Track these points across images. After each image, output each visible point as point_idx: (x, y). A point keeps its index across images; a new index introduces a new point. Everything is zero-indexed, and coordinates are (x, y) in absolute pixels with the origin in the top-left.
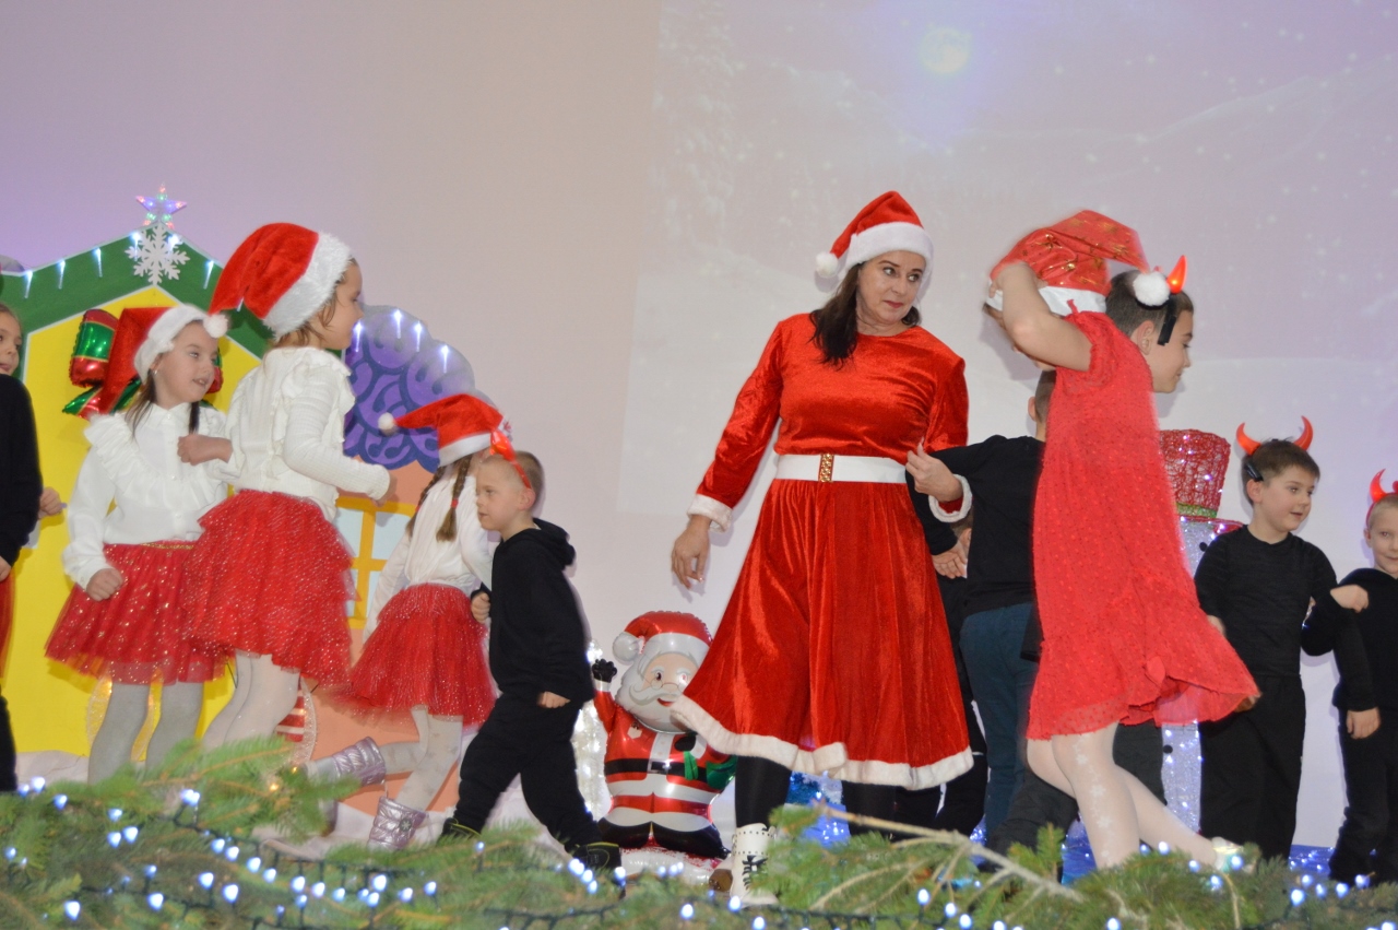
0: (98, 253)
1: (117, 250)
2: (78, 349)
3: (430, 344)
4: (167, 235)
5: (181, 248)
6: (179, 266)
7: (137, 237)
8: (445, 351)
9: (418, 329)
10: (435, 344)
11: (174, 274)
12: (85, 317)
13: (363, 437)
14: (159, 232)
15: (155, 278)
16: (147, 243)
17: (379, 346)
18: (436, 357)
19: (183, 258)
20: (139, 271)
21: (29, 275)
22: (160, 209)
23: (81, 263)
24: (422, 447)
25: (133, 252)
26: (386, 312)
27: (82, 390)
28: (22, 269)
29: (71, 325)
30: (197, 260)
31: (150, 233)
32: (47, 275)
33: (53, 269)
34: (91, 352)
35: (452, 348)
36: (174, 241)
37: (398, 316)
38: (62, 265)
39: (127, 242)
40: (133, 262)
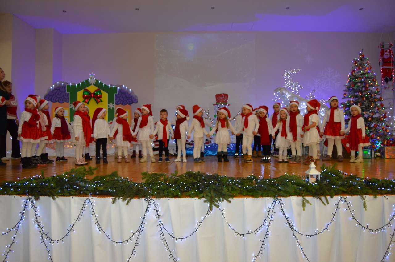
0: (85, 81)
1: (87, 81)
2: (83, 94)
3: (128, 89)
4: (93, 78)
5: (95, 80)
6: (95, 82)
7: (89, 79)
8: (130, 90)
9: (127, 87)
10: (129, 89)
11: (95, 83)
12: (84, 90)
13: (121, 102)
14: (92, 78)
15: (92, 84)
16: (91, 80)
17: (122, 90)
18: (129, 91)
19: (96, 81)
20: (90, 83)
21: (76, 85)
22: (92, 75)
23: (83, 83)
24: (128, 102)
25: (89, 81)
26: (122, 86)
27: (84, 99)
28: (75, 84)
29: (82, 91)
30: (98, 81)
31: (91, 78)
32: (79, 85)
33: (80, 84)
34: (85, 94)
35: (131, 90)
36: (94, 79)
37: (124, 86)
38: (80, 83)
39: (89, 80)
40: (89, 82)
